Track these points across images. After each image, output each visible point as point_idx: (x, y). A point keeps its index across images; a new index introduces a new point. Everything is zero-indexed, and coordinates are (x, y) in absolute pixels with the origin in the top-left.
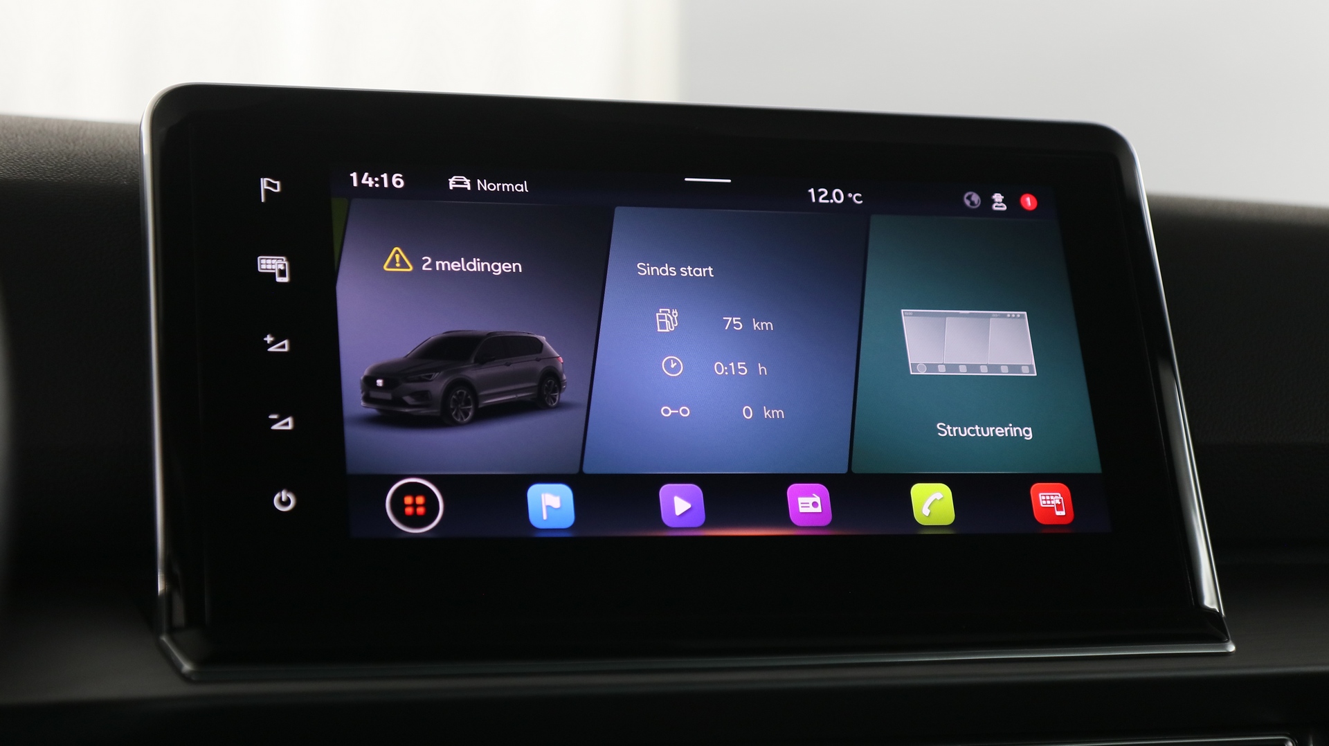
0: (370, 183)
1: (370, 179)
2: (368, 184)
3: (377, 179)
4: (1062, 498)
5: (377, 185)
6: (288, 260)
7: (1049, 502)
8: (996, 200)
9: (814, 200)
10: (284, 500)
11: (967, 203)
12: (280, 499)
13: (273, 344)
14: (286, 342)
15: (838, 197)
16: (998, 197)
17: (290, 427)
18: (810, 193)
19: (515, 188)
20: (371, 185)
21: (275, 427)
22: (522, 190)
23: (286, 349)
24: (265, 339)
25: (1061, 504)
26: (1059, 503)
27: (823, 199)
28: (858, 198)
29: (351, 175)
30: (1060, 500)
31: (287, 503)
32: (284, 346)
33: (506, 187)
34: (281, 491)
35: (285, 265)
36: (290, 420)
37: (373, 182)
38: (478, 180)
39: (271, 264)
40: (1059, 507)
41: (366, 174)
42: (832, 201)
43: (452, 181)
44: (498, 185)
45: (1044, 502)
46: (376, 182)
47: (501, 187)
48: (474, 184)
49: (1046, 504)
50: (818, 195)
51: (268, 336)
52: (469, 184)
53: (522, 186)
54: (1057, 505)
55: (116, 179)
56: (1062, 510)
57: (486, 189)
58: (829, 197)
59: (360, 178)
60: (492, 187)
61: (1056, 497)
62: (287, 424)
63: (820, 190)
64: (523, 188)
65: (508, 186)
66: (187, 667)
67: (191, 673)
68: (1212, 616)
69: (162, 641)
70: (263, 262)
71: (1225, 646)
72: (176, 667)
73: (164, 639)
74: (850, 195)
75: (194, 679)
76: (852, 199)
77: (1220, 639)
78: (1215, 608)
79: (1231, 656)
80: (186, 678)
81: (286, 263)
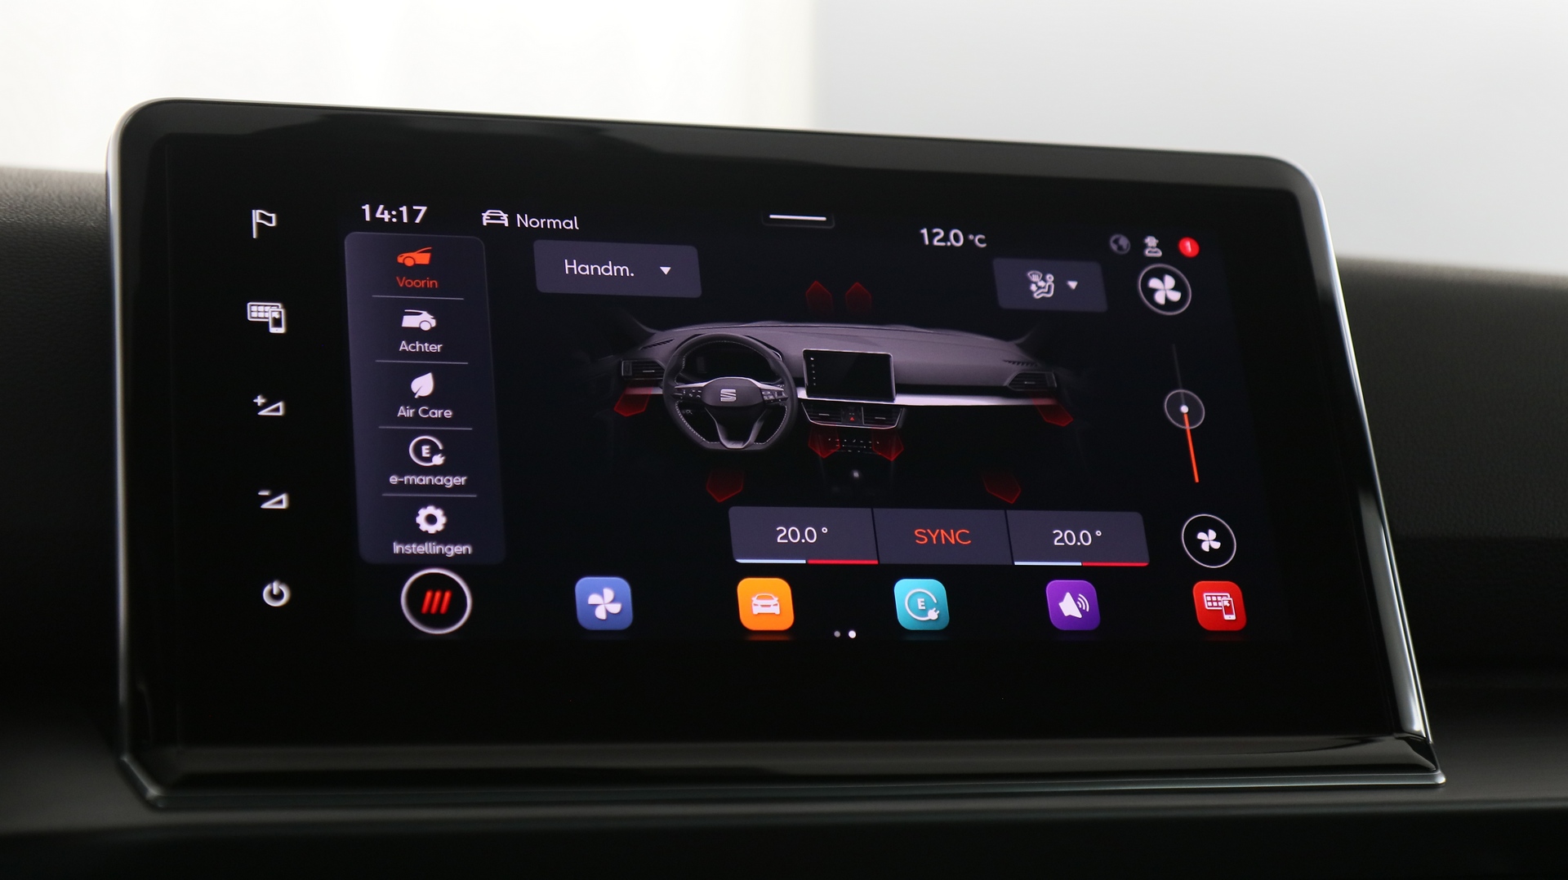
0: (386, 217)
1: (386, 212)
2: (383, 219)
3: (394, 213)
4: (1231, 599)
5: (394, 220)
6: (285, 307)
7: (1215, 604)
8: (1150, 245)
9: (927, 242)
10: (276, 594)
11: (1114, 247)
12: (271, 591)
13: (265, 406)
14: (280, 404)
15: (957, 238)
16: (1151, 241)
17: (284, 506)
18: (922, 235)
19: (562, 224)
20: (386, 220)
21: (266, 506)
22: (571, 227)
23: (281, 413)
24: (255, 401)
25: (1231, 605)
26: (1228, 605)
27: (938, 241)
28: (980, 241)
29: (363, 207)
30: (1230, 602)
31: (280, 596)
32: (279, 409)
33: (551, 223)
34: (271, 582)
35: (280, 312)
36: (284, 497)
37: (389, 216)
38: (518, 215)
39: (264, 312)
40: (1228, 610)
41: (381, 207)
42: (949, 244)
43: (485, 215)
44: (542, 221)
45: (1210, 604)
46: (393, 216)
47: (545, 223)
48: (512, 220)
49: (1212, 606)
50: (932, 236)
51: (259, 397)
52: (507, 219)
53: (571, 222)
54: (1225, 607)
55: (82, 221)
56: (1232, 614)
57: (527, 226)
58: (946, 239)
59: (373, 211)
60: (534, 223)
61: (1224, 598)
62: (281, 502)
63: (935, 231)
64: (573, 224)
65: (554, 222)
66: (153, 792)
67: (157, 798)
68: (1417, 742)
69: (124, 762)
70: (254, 308)
71: (1433, 778)
72: (140, 792)
73: (126, 759)
74: (971, 237)
75: (160, 806)
76: (973, 241)
77: (1427, 769)
78: (1420, 732)
79: (1441, 789)
80: (151, 805)
81: (283, 311)
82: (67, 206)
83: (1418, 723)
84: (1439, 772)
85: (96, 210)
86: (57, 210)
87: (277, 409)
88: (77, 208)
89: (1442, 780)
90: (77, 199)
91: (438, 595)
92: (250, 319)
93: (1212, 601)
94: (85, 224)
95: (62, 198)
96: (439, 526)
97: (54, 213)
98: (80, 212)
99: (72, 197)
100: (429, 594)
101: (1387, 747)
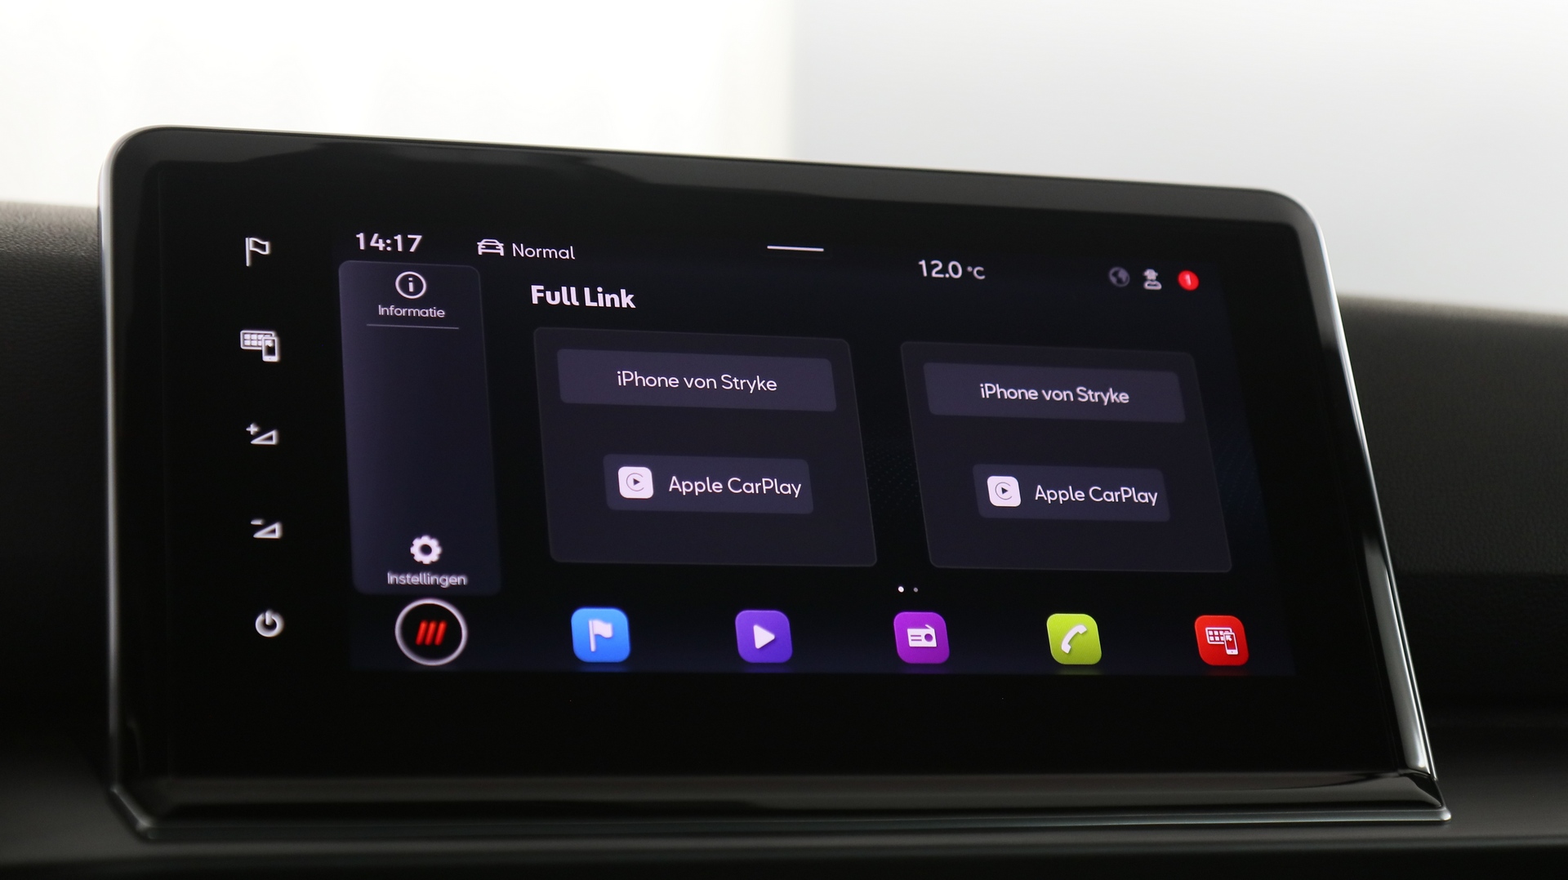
0: (381, 246)
1: (381, 241)
2: (378, 247)
3: (388, 241)
4: (1233, 634)
5: (389, 249)
6: (279, 335)
7: (1217, 639)
8: (1149, 278)
9: (925, 274)
10: (269, 624)
11: (1113, 280)
12: (264, 621)
13: (258, 435)
14: (274, 433)
15: (955, 270)
16: (1151, 274)
17: (277, 535)
18: (921, 266)
19: (558, 254)
20: (381, 249)
21: (259, 535)
22: (568, 257)
23: (274, 442)
24: (248, 429)
25: (1233, 640)
26: (1230, 640)
27: (937, 273)
28: (979, 273)
29: (358, 236)
30: (1232, 636)
31: (273, 626)
32: (271, 438)
33: (547, 253)
34: (264, 611)
35: (274, 341)
36: (277, 526)
37: (384, 245)
38: (514, 245)
39: (257, 340)
40: (1231, 645)
41: (376, 236)
42: (947, 276)
43: (481, 245)
44: (538, 250)
45: (1212, 638)
46: (387, 245)
47: (541, 253)
48: (508, 249)
49: (1215, 641)
50: (930, 268)
51: (252, 426)
52: (502, 249)
53: (567, 252)
54: (1228, 641)
55: (73, 250)
56: (1235, 649)
57: (522, 255)
58: (944, 270)
59: (368, 240)
60: (530, 252)
61: (1227, 633)
62: (273, 532)
63: (933, 262)
64: (569, 254)
65: (550, 252)
66: (144, 823)
67: (148, 830)
68: (1421, 779)
69: (114, 794)
70: (247, 337)
71: (1439, 814)
72: (130, 823)
73: (116, 790)
74: (970, 269)
75: (150, 837)
76: (972, 272)
77: (1432, 806)
78: (1425, 768)
79: (1446, 826)
80: (142, 836)
81: (276, 339)
82: (57, 236)
83: (1423, 760)
84: (1445, 809)
85: (86, 241)
86: (47, 240)
87: (270, 438)
88: (67, 239)
89: (1447, 816)
90: (67, 230)
91: (432, 626)
92: (242, 347)
93: (1214, 636)
94: (76, 254)
95: (53, 229)
96: (434, 557)
97: (44, 243)
98: (71, 242)
99: (62, 228)
100: (423, 626)
101: (1391, 783)
